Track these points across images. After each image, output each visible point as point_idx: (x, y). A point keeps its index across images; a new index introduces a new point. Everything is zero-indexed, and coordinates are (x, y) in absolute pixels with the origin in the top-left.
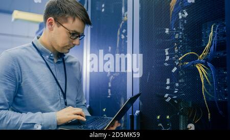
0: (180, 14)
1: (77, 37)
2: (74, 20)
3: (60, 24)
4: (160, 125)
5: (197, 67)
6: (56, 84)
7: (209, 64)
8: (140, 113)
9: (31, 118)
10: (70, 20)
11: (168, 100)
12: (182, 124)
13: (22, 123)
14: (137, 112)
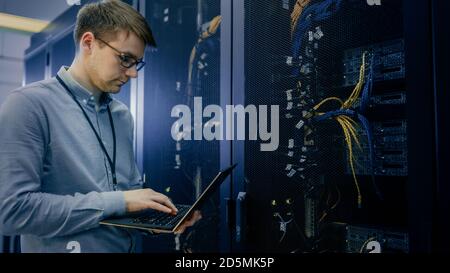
0: (310, 33)
1: (133, 64)
2: (128, 35)
3: (103, 43)
4: (277, 214)
5: (340, 120)
6: (99, 147)
7: (360, 116)
8: (246, 196)
9: (83, 202)
10: (122, 36)
11: (290, 175)
12: (309, 213)
13: (70, 211)
14: (241, 194)
